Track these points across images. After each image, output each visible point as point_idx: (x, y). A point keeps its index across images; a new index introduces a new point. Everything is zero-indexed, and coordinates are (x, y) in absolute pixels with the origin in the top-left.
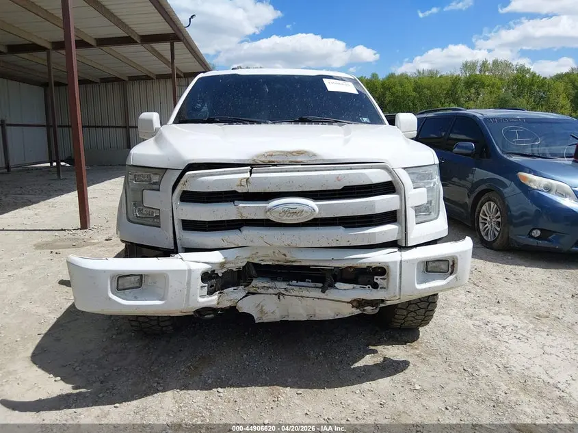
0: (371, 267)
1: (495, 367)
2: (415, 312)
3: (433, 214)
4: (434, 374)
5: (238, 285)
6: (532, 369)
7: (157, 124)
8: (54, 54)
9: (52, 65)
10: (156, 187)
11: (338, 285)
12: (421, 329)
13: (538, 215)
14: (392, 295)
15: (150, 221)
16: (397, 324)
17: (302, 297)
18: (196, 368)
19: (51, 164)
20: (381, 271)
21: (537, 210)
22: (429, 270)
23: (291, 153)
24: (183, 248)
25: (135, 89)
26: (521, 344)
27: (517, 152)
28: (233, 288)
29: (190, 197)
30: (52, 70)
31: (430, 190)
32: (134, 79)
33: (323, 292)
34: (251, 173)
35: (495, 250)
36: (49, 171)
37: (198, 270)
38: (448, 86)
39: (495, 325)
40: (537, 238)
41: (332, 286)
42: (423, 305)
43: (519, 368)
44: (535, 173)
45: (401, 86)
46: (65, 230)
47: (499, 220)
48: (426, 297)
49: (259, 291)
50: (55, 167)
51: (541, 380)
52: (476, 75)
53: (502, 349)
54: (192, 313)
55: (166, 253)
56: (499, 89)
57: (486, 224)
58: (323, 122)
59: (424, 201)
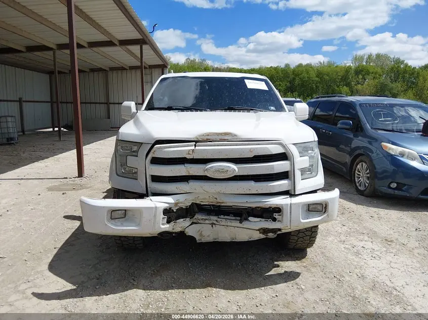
0: (271, 207)
1: (355, 275)
2: (303, 238)
3: (313, 173)
4: (314, 278)
5: (186, 217)
6: (380, 278)
7: (134, 110)
8: (58, 52)
9: (57, 60)
10: (135, 154)
11: (251, 219)
12: (308, 250)
13: (395, 172)
14: (286, 226)
15: (131, 176)
16: (291, 246)
17: (227, 226)
18: (157, 271)
19: (54, 129)
20: (278, 210)
21: (394, 169)
22: (310, 209)
23: (221, 134)
24: (152, 193)
25: (114, 77)
26: (376, 261)
27: (381, 128)
28: (182, 220)
29: (156, 161)
30: (57, 63)
31: (311, 157)
32: (113, 69)
33: (241, 223)
34: (195, 146)
35: (367, 197)
36: (53, 134)
37: (161, 207)
38: (341, 74)
39: (359, 248)
40: (394, 189)
41: (246, 219)
42: (308, 233)
43: (371, 276)
44: (393, 143)
45: (308, 73)
46: (67, 178)
47: (369, 175)
48: (310, 228)
49: (199, 222)
50: (57, 131)
51: (385, 284)
52: (363, 66)
53: (362, 264)
54: (157, 235)
55: (141, 196)
56: (380, 75)
57: (360, 178)
58: (244, 110)
59: (307, 165)
